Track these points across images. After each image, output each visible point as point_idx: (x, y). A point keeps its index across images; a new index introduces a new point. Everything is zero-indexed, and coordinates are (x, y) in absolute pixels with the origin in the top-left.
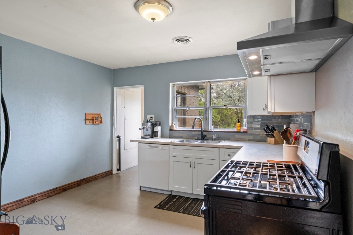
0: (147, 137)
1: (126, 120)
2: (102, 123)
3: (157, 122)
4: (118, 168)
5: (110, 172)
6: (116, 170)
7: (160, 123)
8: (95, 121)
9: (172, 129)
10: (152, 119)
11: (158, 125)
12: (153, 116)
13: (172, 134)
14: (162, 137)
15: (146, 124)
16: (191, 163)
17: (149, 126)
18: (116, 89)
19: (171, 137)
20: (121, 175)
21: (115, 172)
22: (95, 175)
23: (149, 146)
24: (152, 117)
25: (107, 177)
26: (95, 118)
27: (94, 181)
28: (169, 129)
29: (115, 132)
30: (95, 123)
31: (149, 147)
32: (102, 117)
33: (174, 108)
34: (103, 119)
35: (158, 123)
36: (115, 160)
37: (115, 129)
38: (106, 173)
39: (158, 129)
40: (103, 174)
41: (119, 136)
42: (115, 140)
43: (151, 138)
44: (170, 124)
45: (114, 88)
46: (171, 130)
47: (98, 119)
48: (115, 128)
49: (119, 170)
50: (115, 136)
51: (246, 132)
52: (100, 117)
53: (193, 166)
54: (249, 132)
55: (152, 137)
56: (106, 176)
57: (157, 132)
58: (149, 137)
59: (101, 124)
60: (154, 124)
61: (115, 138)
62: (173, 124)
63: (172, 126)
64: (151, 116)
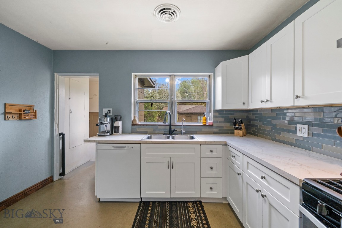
0: (106, 134)
1: (71, 114)
2: (35, 117)
3: (118, 115)
4: (61, 171)
5: (49, 179)
6: (58, 174)
7: (121, 118)
8: (23, 115)
9: (134, 123)
10: (110, 113)
11: (119, 119)
12: (111, 109)
13: (135, 129)
14: (124, 133)
15: (105, 119)
16: (168, 164)
17: (108, 121)
18: (58, 76)
19: (133, 132)
20: (66, 181)
21: (56, 177)
22: (24, 191)
23: (113, 146)
24: (110, 111)
25: (46, 186)
26: (24, 111)
27: (22, 200)
28: (131, 123)
29: (56, 129)
30: (23, 118)
31: (112, 148)
32: (36, 110)
33: (136, 101)
34: (37, 113)
35: (119, 117)
36: (57, 163)
37: (57, 125)
38: (44, 182)
39: (119, 124)
40: (39, 185)
41: (62, 133)
42: (57, 138)
43: (110, 135)
44: (132, 119)
45: (55, 74)
46: (133, 125)
47: (29, 113)
48: (57, 123)
49: (63, 174)
50: (56, 133)
51: (212, 125)
52: (33, 110)
53: (171, 166)
54: (215, 125)
55: (112, 134)
56: (43, 186)
57: (118, 127)
58: (109, 134)
59: (35, 120)
60: (113, 118)
61: (57, 136)
62: (136, 118)
63: (134, 120)
64: (109, 109)
